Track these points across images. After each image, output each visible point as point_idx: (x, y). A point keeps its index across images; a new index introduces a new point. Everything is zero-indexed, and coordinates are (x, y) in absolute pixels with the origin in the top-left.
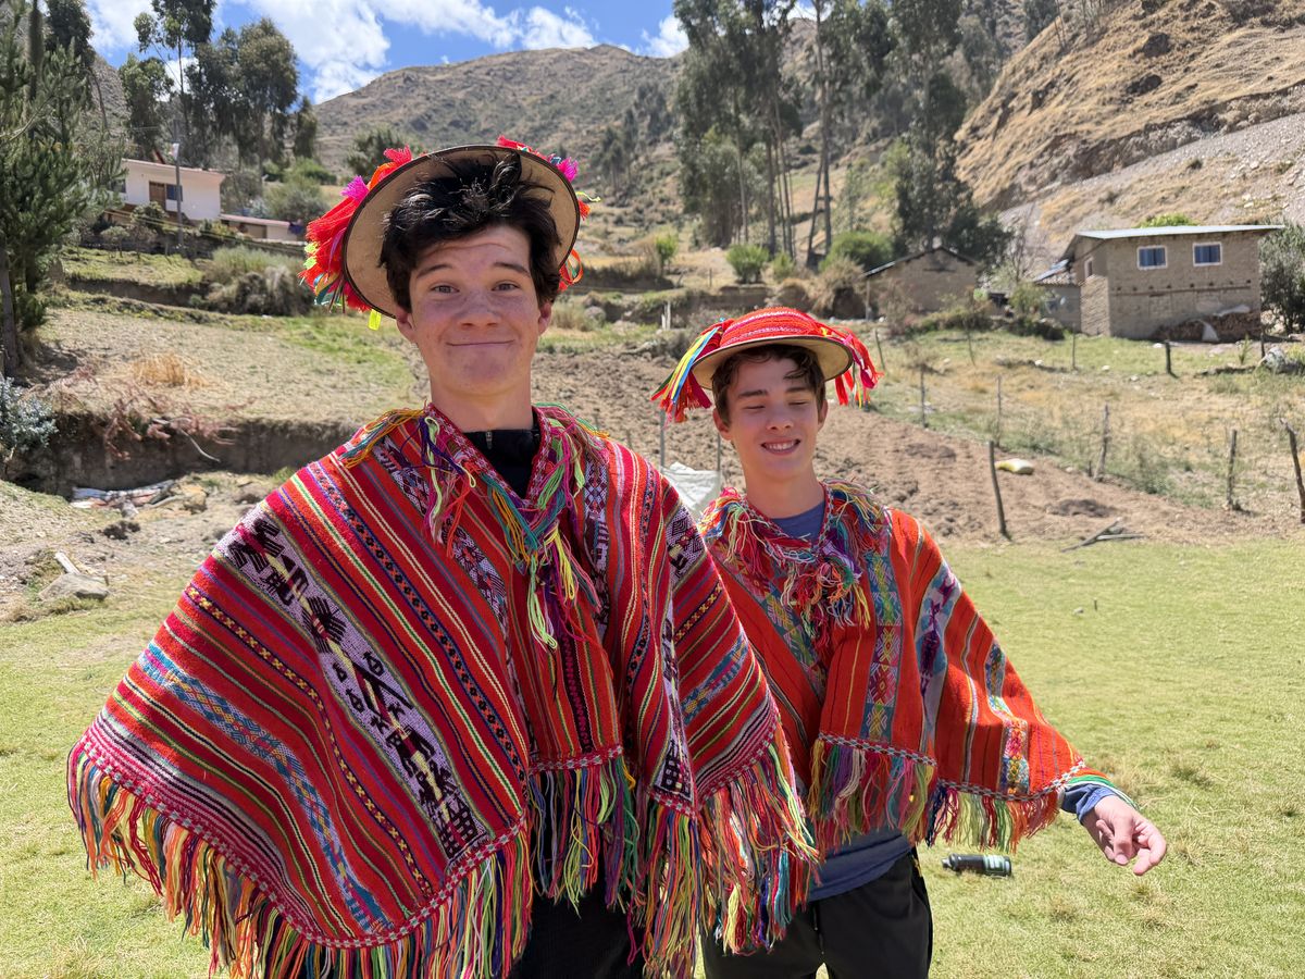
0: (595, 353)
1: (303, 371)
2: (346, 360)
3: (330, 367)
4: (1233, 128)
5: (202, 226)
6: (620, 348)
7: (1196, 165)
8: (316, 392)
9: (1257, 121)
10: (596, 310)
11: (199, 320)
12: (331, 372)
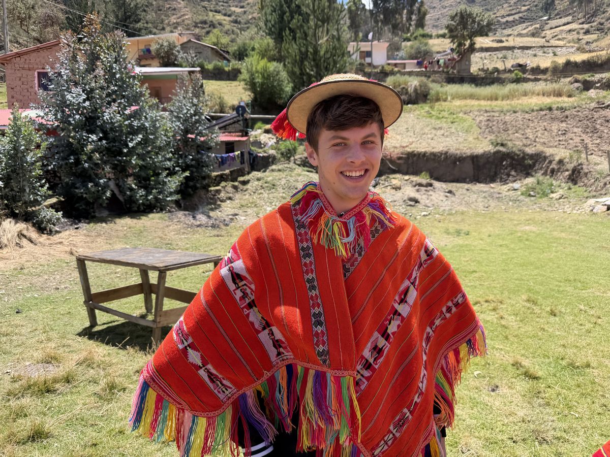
0: (577, 109)
1: (428, 128)
2: (446, 122)
3: (440, 126)
5: (380, 68)
6: (593, 105)
8: (435, 138)
10: (577, 85)
12: (440, 128)
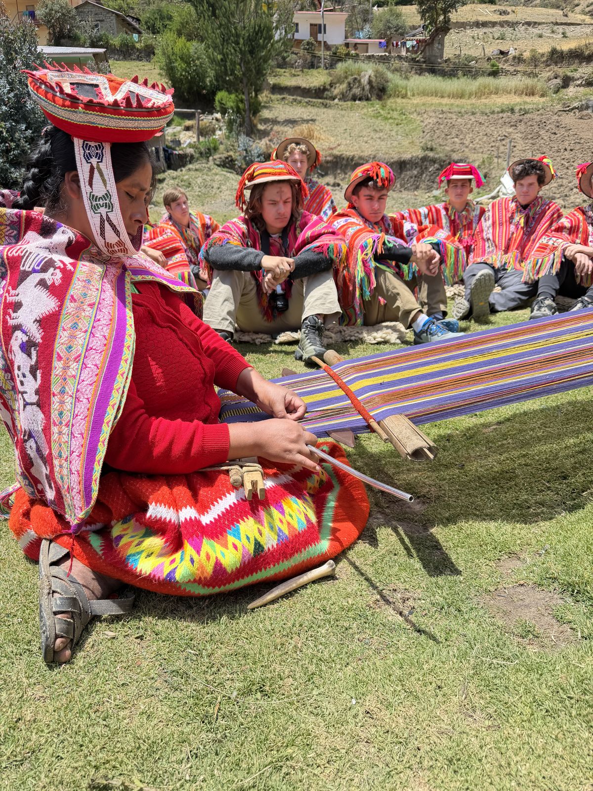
0: (541, 111)
2: (391, 124)
3: (382, 128)
5: (334, 49)
6: (559, 107)
10: (556, 81)
11: (326, 106)
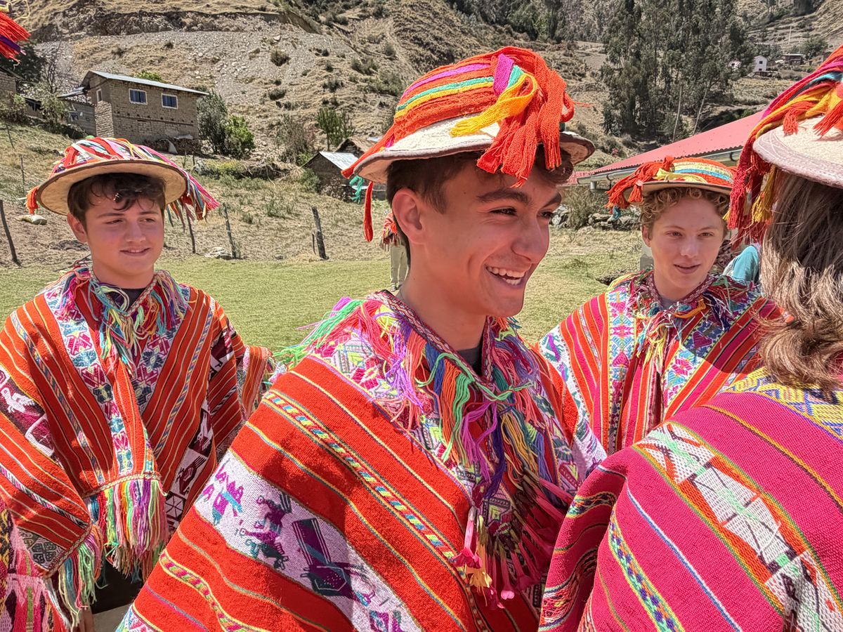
4: (189, 29)
7: (170, 46)
9: (202, 29)
